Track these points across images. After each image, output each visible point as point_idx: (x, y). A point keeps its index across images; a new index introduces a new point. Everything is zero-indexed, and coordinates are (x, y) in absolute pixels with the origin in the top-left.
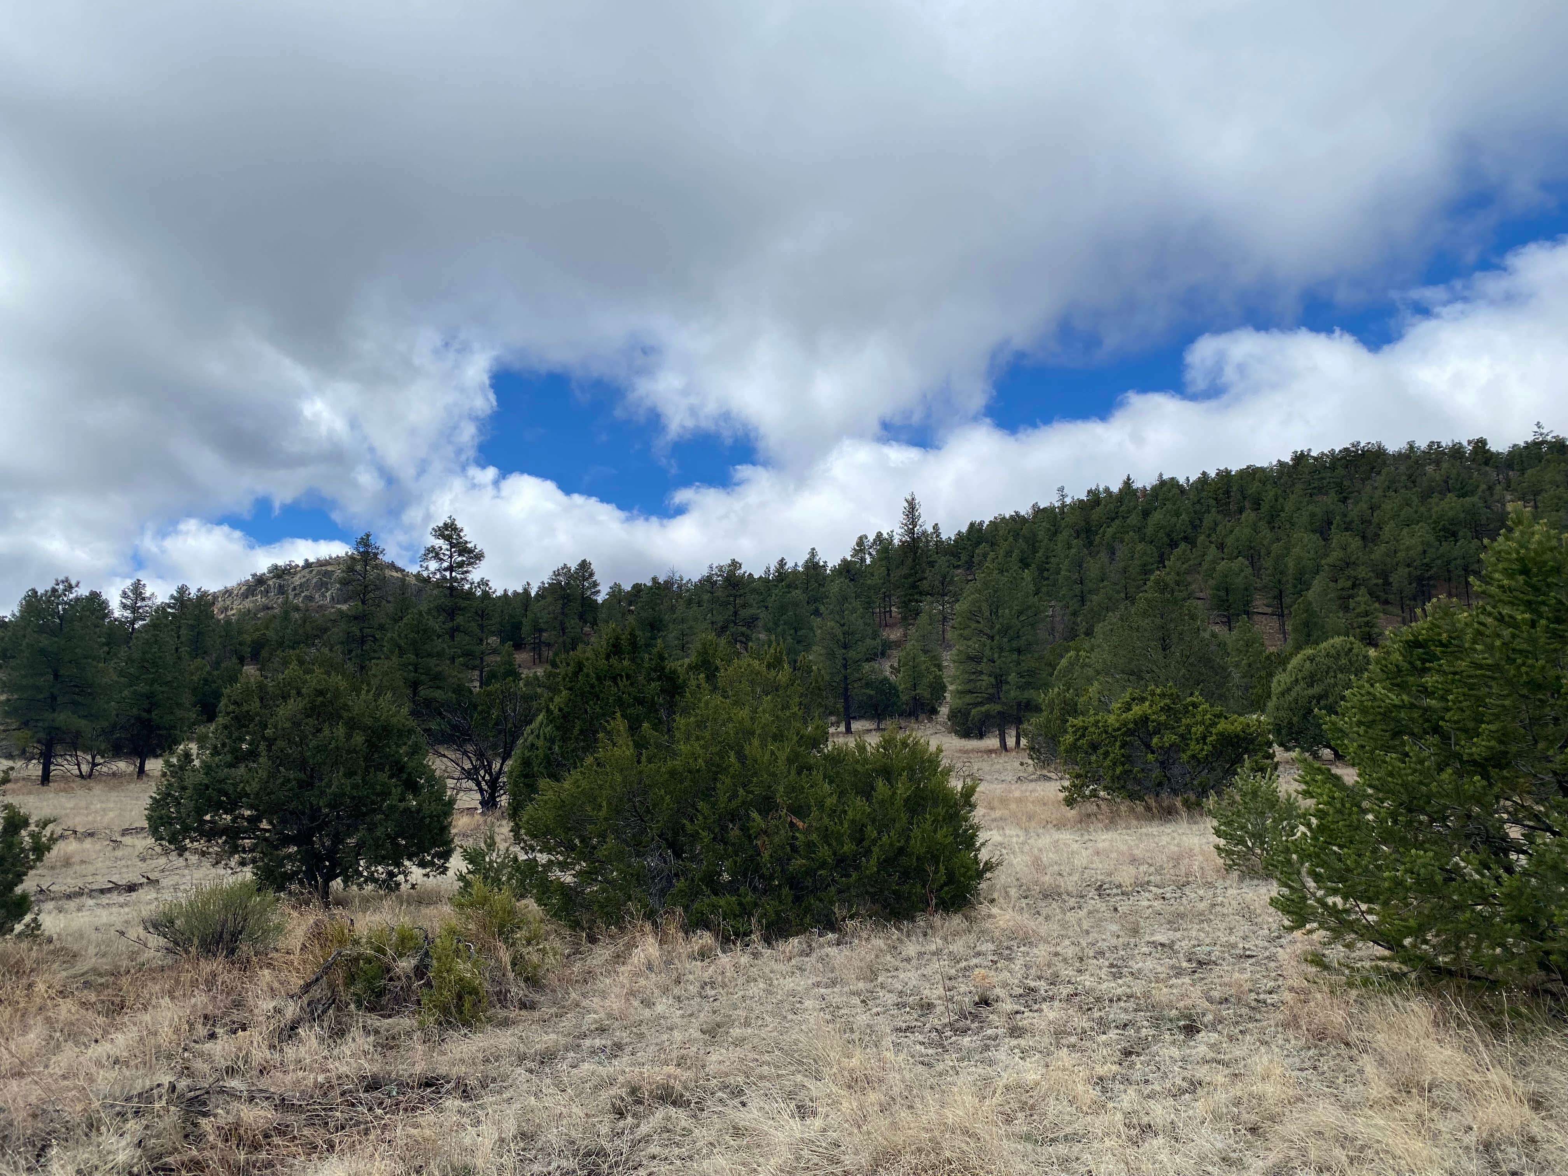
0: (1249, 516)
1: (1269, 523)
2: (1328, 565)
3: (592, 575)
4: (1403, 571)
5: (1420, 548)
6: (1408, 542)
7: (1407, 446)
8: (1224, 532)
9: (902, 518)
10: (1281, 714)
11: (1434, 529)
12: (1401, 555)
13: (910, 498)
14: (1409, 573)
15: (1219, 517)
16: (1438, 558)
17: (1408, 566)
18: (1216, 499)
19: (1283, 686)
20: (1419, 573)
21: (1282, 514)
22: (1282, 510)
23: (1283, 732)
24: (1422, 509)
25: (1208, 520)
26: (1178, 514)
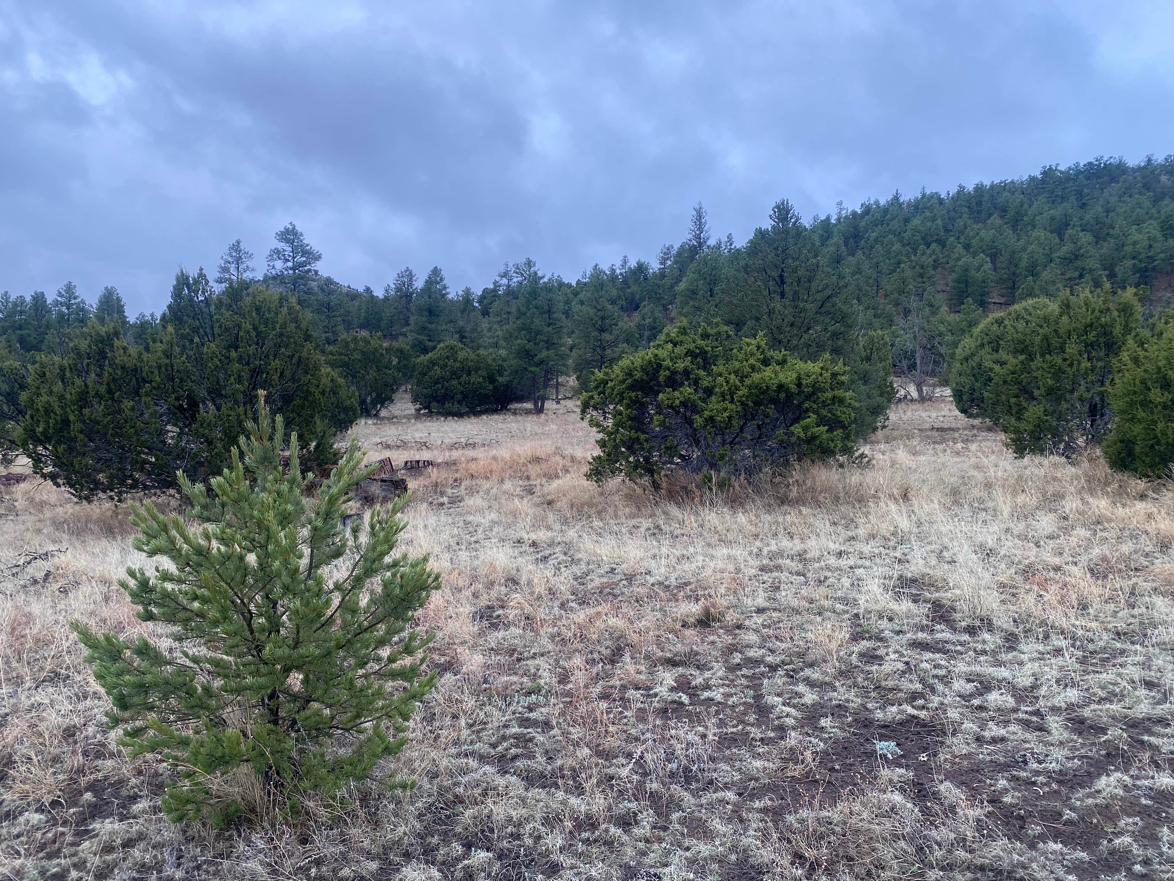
0: (996, 220)
1: (1013, 227)
2: (1059, 257)
3: (442, 280)
4: (1129, 263)
5: (1146, 243)
6: (1137, 236)
7: (1146, 159)
8: (971, 234)
9: (690, 225)
10: (963, 379)
11: (1162, 227)
12: (1128, 249)
13: (698, 207)
14: (1134, 265)
15: (969, 222)
16: (1162, 252)
17: (1134, 258)
18: (969, 207)
19: (968, 352)
20: (1143, 265)
21: (1025, 218)
22: (1026, 215)
23: (965, 397)
24: (1153, 211)
25: (960, 223)
26: (933, 219)
